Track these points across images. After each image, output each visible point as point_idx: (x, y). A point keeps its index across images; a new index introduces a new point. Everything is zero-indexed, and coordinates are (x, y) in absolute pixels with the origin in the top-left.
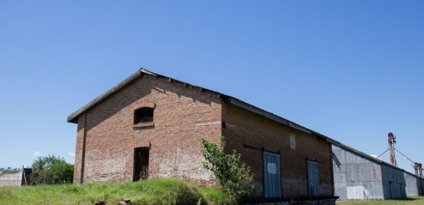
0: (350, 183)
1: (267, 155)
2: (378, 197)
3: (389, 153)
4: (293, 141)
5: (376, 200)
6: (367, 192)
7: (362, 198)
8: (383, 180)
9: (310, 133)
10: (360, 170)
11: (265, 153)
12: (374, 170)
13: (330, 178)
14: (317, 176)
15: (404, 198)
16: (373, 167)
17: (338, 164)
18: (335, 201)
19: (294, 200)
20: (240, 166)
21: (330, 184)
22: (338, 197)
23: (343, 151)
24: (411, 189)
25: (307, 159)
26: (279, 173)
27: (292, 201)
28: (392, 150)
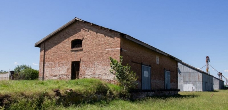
0: (185, 82)
1: (144, 67)
2: (200, 90)
3: (206, 67)
4: (158, 60)
5: (199, 91)
6: (194, 87)
7: (191, 90)
8: (203, 81)
9: (167, 55)
10: (191, 76)
11: (143, 66)
12: (198, 76)
13: (176, 80)
14: (169, 79)
15: (212, 90)
16: (198, 74)
17: (180, 73)
18: (178, 92)
19: (157, 91)
20: (130, 73)
21: (176, 83)
22: (180, 90)
23: (183, 66)
24: (216, 86)
25: (164, 69)
26: (150, 77)
27: (156, 92)
28: (208, 65)
